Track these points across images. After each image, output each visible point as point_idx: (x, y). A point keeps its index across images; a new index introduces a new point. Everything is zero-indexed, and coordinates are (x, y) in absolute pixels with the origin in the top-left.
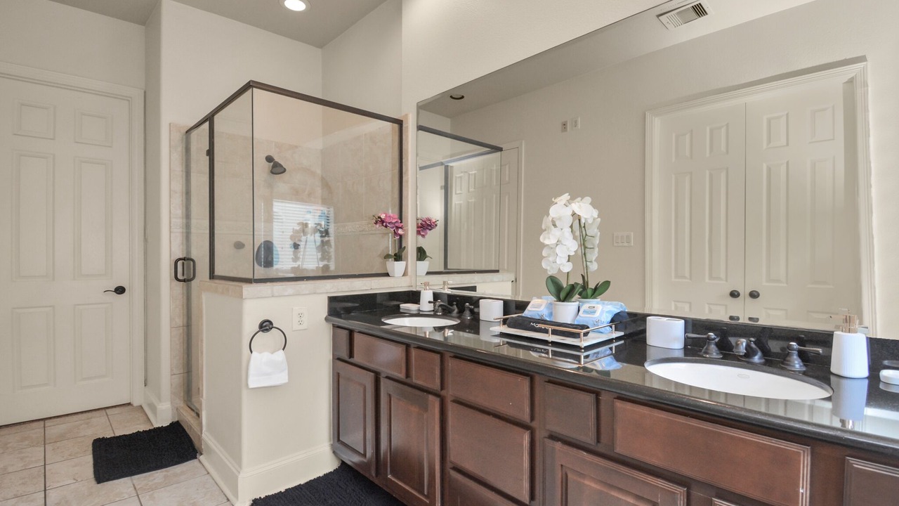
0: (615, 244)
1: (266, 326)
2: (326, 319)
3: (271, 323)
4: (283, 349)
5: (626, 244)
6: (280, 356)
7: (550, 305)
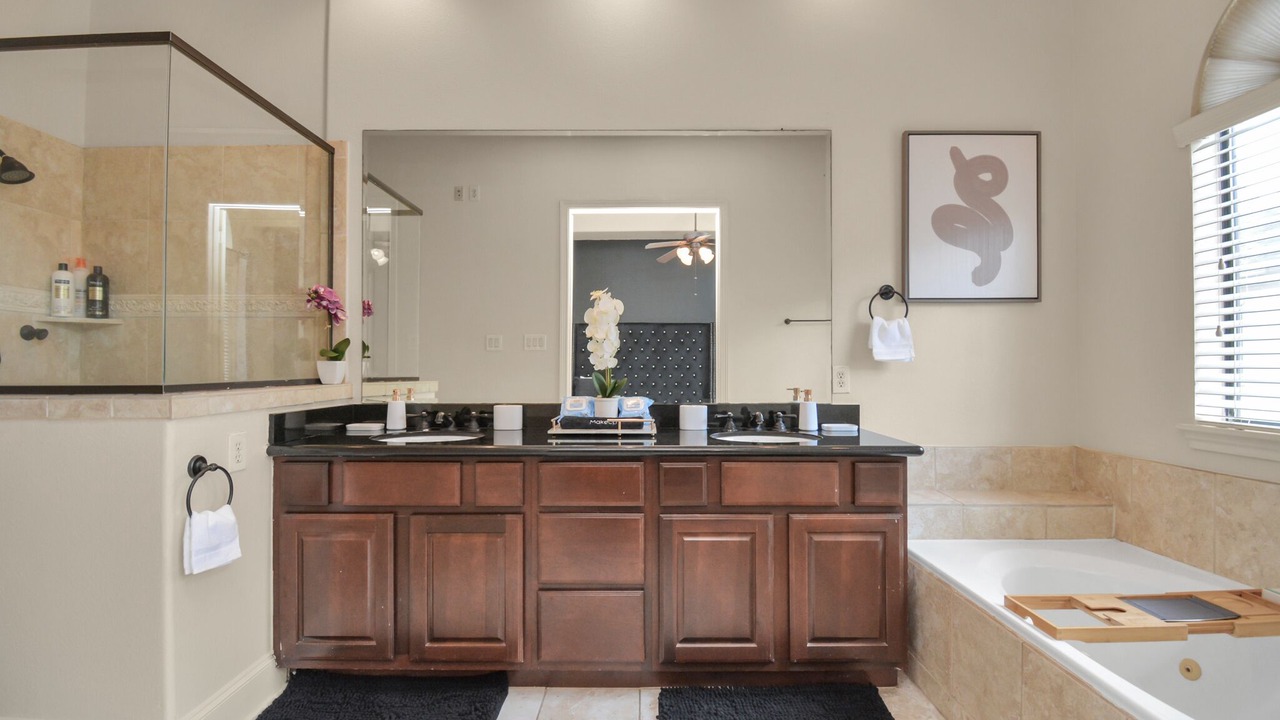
0: (526, 348)
1: (198, 468)
2: (269, 452)
3: (202, 459)
4: (229, 503)
5: (538, 348)
6: (226, 514)
7: (592, 404)
